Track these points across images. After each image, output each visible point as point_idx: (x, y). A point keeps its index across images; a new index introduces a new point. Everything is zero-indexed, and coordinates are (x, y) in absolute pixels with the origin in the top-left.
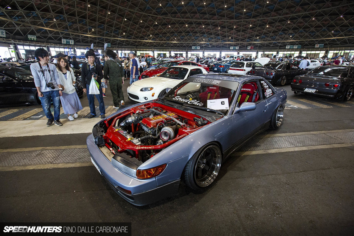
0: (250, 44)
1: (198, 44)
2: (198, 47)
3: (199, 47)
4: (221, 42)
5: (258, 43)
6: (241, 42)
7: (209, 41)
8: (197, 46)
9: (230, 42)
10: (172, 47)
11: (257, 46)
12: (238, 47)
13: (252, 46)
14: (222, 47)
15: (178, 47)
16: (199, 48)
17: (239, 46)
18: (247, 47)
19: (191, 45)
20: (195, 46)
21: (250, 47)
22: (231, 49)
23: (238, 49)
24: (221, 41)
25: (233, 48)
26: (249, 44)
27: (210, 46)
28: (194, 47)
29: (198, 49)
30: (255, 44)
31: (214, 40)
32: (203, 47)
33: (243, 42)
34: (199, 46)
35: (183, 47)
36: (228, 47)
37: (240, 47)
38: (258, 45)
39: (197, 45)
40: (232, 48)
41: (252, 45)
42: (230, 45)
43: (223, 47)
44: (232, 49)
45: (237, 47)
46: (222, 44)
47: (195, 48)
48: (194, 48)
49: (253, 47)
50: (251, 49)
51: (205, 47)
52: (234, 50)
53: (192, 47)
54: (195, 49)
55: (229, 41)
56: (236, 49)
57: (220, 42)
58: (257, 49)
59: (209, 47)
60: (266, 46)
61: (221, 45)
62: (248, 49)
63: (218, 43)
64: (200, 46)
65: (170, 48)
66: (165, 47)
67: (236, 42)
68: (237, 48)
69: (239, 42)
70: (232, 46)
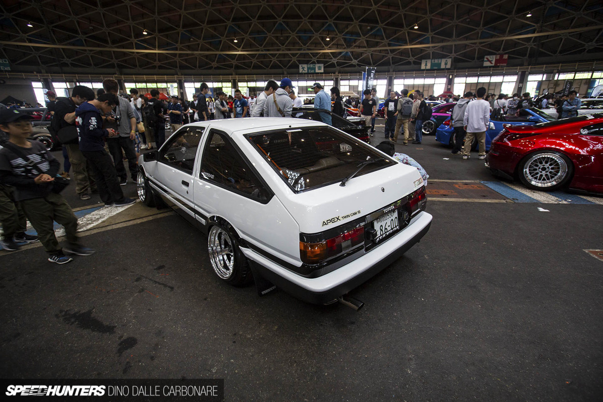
0: (494, 48)
1: (315, 55)
2: (317, 66)
3: (322, 65)
4: (390, 45)
5: (529, 39)
6: (460, 40)
7: (349, 43)
8: (314, 63)
9: (421, 43)
10: (237, 67)
11: (522, 53)
12: (449, 61)
13: (502, 56)
14: (393, 63)
15: (256, 67)
16: (320, 69)
17: (453, 55)
18: (481, 58)
19: (294, 59)
20: (307, 62)
21: (493, 58)
22: (423, 67)
23: (449, 66)
24: (386, 41)
25: (432, 65)
26: (490, 45)
27: (355, 62)
28: (305, 66)
29: (317, 71)
30: (515, 43)
31: (363, 39)
32: (333, 65)
33: (467, 38)
34: (319, 62)
35: (272, 67)
36: (415, 63)
37: (455, 61)
38: (530, 46)
39: (314, 59)
40: (426, 65)
41: (501, 52)
42: (421, 55)
43: (395, 61)
44: (429, 67)
45: (443, 61)
46: (392, 51)
47: (308, 69)
48: (306, 69)
49: (506, 57)
50: (496, 66)
51: (339, 64)
52: (435, 72)
53: (298, 67)
54: (308, 73)
55: (413, 39)
56: (443, 66)
57: (385, 46)
58: (522, 65)
59: (354, 66)
60: (561, 52)
61: (390, 56)
62: (486, 64)
63: (378, 48)
64: (324, 63)
65: (232, 71)
66: (215, 68)
67: (442, 41)
68: (446, 63)
69: (451, 43)
70: (427, 57)
